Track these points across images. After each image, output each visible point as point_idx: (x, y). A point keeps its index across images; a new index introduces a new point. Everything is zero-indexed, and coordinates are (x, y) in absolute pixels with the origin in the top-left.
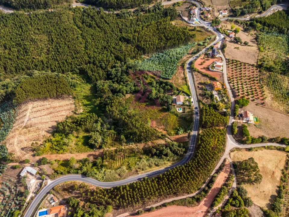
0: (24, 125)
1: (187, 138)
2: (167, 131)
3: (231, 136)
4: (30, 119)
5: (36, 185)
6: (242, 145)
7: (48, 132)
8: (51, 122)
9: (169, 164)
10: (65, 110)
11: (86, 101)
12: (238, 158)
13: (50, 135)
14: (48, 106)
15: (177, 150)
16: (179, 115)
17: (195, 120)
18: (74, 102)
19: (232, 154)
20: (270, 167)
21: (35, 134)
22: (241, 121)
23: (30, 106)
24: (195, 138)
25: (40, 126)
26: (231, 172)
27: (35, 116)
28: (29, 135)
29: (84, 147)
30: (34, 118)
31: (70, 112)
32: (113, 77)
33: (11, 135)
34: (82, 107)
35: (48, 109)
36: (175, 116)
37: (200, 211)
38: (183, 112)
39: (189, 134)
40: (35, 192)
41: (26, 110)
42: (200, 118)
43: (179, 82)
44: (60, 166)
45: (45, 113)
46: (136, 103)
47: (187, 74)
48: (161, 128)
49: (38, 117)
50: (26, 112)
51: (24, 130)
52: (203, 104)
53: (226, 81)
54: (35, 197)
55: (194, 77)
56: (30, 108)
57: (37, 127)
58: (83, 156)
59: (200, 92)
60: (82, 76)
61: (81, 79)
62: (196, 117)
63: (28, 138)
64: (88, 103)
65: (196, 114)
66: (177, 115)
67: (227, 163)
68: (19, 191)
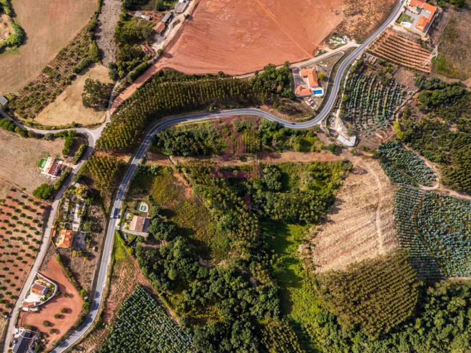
0: (378, 212)
1: (149, 157)
2: (173, 176)
3: (90, 146)
4: (372, 222)
5: (335, 124)
6: (82, 132)
7: (342, 201)
8: (341, 221)
9: (181, 124)
10: (327, 248)
11: (296, 272)
12: (97, 115)
13: (337, 197)
14: (354, 253)
15: (167, 137)
16: (148, 197)
17: (127, 183)
18: (316, 272)
19: (101, 121)
20: (65, 106)
21: (357, 196)
22: (65, 164)
23: (382, 251)
24: (139, 153)
25: (355, 210)
26: (115, 97)
27: (368, 229)
28: (364, 193)
29: (287, 171)
30: (367, 225)
31: (318, 246)
32: (248, 324)
33: (390, 196)
34: (301, 258)
35: (354, 248)
36: (154, 197)
37: (163, 63)
38: (139, 201)
39: (144, 162)
40: (333, 117)
41: (386, 243)
42: (118, 185)
43: (125, 271)
44: (312, 143)
45: (355, 238)
46: (210, 245)
47: (104, 290)
48: (179, 182)
49: (363, 227)
50: (385, 240)
51: (374, 203)
52: (104, 209)
53: (44, 248)
54: (331, 111)
55: (94, 276)
56: (380, 246)
57: (359, 209)
58: (286, 157)
59: (98, 238)
60: (311, 345)
61: (313, 339)
62: (124, 187)
63: (364, 190)
64: (292, 267)
65: (121, 193)
66: (150, 200)
67: (113, 110)
68: (352, 124)
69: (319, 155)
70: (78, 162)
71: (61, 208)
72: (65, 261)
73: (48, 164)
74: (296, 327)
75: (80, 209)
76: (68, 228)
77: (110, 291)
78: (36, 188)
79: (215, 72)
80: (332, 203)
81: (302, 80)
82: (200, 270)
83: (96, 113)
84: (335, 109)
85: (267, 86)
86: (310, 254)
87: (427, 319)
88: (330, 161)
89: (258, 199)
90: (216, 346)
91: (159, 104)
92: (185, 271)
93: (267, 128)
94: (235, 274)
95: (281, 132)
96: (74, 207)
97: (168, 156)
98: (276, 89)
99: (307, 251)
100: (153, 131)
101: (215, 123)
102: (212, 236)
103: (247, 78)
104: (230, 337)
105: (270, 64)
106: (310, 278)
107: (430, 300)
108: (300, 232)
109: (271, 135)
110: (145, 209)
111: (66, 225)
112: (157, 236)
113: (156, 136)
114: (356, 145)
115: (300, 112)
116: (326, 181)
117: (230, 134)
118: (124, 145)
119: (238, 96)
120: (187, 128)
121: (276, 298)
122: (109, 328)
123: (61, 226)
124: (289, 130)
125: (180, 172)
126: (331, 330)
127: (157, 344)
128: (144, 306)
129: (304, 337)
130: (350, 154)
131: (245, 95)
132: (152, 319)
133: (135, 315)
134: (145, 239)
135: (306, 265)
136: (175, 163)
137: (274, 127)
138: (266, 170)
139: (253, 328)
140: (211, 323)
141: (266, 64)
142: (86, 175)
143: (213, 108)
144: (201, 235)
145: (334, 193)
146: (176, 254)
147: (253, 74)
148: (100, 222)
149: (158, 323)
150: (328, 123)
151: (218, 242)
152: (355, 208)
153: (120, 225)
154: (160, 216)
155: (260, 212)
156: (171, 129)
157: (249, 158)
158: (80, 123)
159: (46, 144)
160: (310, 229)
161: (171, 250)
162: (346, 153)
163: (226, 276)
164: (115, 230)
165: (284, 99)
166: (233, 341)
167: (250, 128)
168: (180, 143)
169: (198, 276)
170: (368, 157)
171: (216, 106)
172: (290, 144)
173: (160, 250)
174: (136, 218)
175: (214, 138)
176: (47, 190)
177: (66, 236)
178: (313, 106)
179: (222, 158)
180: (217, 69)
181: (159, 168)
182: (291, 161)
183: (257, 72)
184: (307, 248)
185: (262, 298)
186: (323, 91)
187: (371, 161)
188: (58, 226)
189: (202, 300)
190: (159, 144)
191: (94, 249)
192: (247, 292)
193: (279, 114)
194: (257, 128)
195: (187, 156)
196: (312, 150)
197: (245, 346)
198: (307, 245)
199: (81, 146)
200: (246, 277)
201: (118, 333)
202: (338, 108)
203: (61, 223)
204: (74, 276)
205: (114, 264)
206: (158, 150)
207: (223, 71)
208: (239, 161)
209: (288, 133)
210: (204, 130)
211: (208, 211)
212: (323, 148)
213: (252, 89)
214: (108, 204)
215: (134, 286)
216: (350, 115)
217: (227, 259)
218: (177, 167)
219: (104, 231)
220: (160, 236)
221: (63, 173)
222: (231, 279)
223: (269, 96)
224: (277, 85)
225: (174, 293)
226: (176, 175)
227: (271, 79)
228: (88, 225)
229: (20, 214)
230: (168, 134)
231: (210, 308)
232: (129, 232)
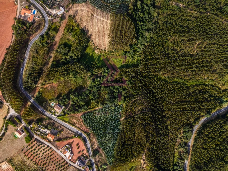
0: (95, 15)
1: (32, 94)
2: (45, 88)
3: (16, 116)
4: (97, 19)
5: (52, 13)
6: (9, 117)
7: (85, 27)
8: (92, 31)
9: (24, 76)
10: (100, 41)
11: (104, 58)
12: (4, 108)
13: (82, 28)
14: (106, 33)
15: (27, 83)
16: (49, 101)
17: (40, 107)
18: (107, 50)
19: (7, 107)
21: (85, 20)
22: (20, 128)
24: (29, 98)
27: (99, 23)
29: (63, 42)
30: (98, 22)
31: (98, 45)
33: (90, 7)
35: (104, 32)
36: (50, 99)
38: (49, 105)
39: (34, 97)
40: (48, 11)
41: (107, 19)
42: (39, 110)
43: (74, 120)
44: (56, 26)
45: (100, 29)
46: (79, 85)
47: (77, 129)
48: (49, 87)
49: (98, 24)
50: (106, 18)
51: (90, 15)
52: (46, 119)
53: (51, 146)
54: (45, 11)
55: (70, 131)
56: (108, 21)
57: (90, 22)
58: (57, 39)
59: (56, 125)
60: (130, 65)
61: (129, 63)
62: (41, 109)
63: (84, 16)
64: (101, 59)
65: (43, 110)
66: (51, 101)
67: (4, 101)
68: (55, 5)
69: (62, 26)
70: (21, 123)
71: (38, 135)
72: (59, 140)
73: (17, 134)
74: (122, 67)
75: (42, 128)
76: (47, 135)
77: (78, 127)
78: (25, 142)
79: (5, 51)
80: (84, 31)
81: (26, 16)
82: (86, 93)
83: (3, 108)
84: (45, 9)
85: (21, 32)
86: (100, 49)
87: (139, 19)
88: (66, 23)
89: (70, 59)
90: (115, 97)
91: (10, 81)
92: (84, 98)
93: (41, 41)
94: (94, 80)
95: (45, 36)
96: (40, 130)
97: (35, 87)
98: (25, 29)
99: (98, 50)
100: (21, 88)
101: (29, 62)
102: (76, 83)
103: (14, 39)
104: (114, 91)
105: (12, 26)
106: (108, 54)
107: (133, 14)
108: (90, 49)
109: (45, 41)
110: (53, 104)
111: (46, 135)
112: (66, 103)
113: (24, 88)
114: (64, 9)
115: (40, 24)
116: (74, 29)
117: (37, 58)
118: (22, 102)
119: (20, 47)
120: (26, 74)
121: (109, 70)
122: (90, 132)
123: (45, 137)
124: (46, 32)
125: (44, 84)
126: (128, 55)
127: (105, 118)
128: (90, 117)
129: (127, 66)
130: (67, 13)
131: (21, 43)
132: (95, 116)
133: (91, 121)
134: (65, 108)
135: (103, 53)
136: (40, 85)
137: (42, 38)
138: (59, 50)
139: (115, 82)
140: (106, 96)
141: (11, 28)
142: (28, 121)
143: (22, 59)
144: (74, 87)
145: (80, 28)
146: (76, 99)
147: (14, 36)
148: (50, 122)
149: (97, 115)
150: (50, 15)
151: (79, 81)
152: (89, 23)
153: (55, 115)
154: (59, 99)
155: (75, 60)
156: (24, 81)
157: (51, 55)
158: (5, 116)
159: (8, 133)
160: (91, 44)
161: (74, 100)
162: (66, 14)
163: (93, 84)
164: (57, 118)
165: (31, 28)
166: (115, 91)
167: (38, 48)
168: (32, 79)
169: (88, 94)
170: (71, 7)
171: (21, 58)
172: (52, 35)
173: (72, 104)
174: (55, 109)
175: (36, 65)
176: (28, 138)
177: (50, 136)
178: (40, 17)
179: (46, 66)
180: (4, 50)
181: (39, 92)
182: (60, 38)
183: (13, 34)
184: (97, 49)
185: (106, 74)
186: (35, 10)
187: (74, 6)
188: (45, 138)
189: (97, 96)
190: (28, 88)
191: (60, 128)
192: (102, 79)
193: (37, 33)
194: (39, 45)
195: (39, 79)
196: (59, 27)
197: (119, 87)
198: (96, 49)
199: (15, 119)
200: (97, 77)
201: (94, 130)
202: (45, 8)
203: (44, 136)
204: (67, 138)
205: (69, 123)
206: (31, 90)
207: (6, 48)
208: (51, 59)
209: (47, 34)
210: (30, 68)
211: (66, 81)
212: (60, 23)
213: (20, 39)
214: (45, 117)
215: (81, 118)
216: (51, 4)
217: (87, 81)
218: (42, 85)
219: (55, 122)
220: (66, 102)
221: (24, 130)
222: (94, 83)
223: (27, 34)
224: (23, 28)
225: (90, 105)
226: (45, 87)
227: (19, 29)
228: (50, 127)
229: (33, 151)
230: (25, 83)
231: (102, 94)
232: (60, 113)
